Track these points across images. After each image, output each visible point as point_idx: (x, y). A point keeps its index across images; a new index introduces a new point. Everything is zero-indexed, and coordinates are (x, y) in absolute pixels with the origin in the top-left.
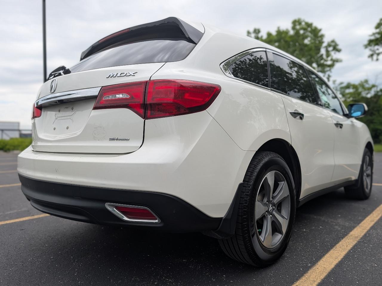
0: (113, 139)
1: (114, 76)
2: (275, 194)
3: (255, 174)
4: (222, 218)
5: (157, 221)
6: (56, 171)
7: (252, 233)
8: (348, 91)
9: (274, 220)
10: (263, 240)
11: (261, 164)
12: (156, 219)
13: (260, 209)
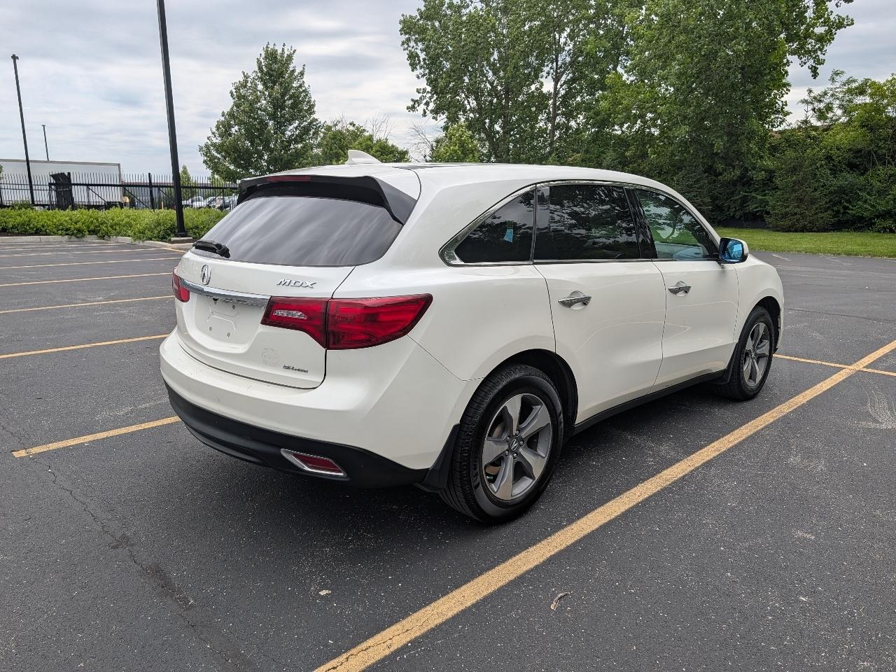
0: (288, 368)
1: (287, 284)
2: (523, 425)
3: (485, 406)
4: (428, 469)
5: (342, 474)
6: (218, 401)
7: (474, 484)
8: (859, 100)
9: (520, 460)
10: (496, 491)
11: (496, 391)
12: (340, 472)
13: (491, 450)
